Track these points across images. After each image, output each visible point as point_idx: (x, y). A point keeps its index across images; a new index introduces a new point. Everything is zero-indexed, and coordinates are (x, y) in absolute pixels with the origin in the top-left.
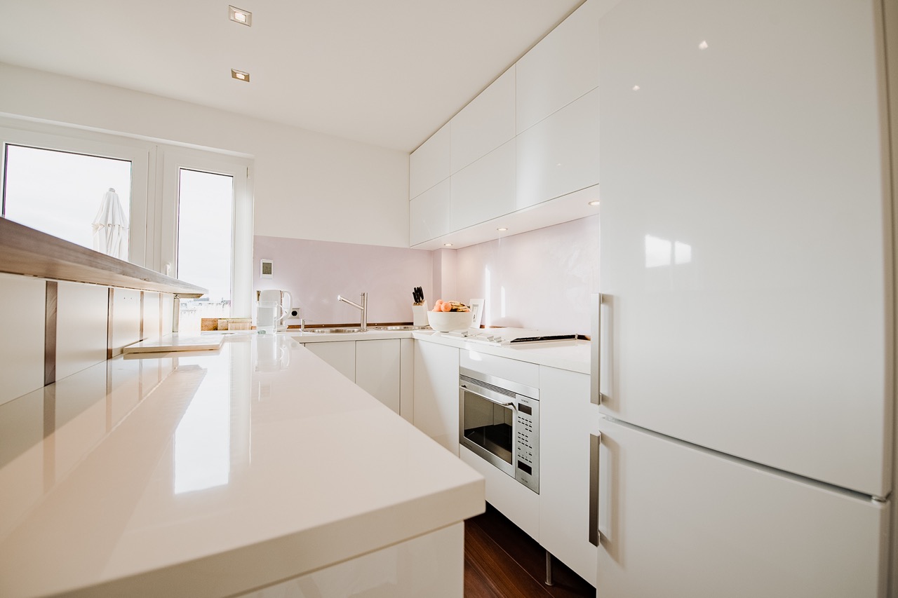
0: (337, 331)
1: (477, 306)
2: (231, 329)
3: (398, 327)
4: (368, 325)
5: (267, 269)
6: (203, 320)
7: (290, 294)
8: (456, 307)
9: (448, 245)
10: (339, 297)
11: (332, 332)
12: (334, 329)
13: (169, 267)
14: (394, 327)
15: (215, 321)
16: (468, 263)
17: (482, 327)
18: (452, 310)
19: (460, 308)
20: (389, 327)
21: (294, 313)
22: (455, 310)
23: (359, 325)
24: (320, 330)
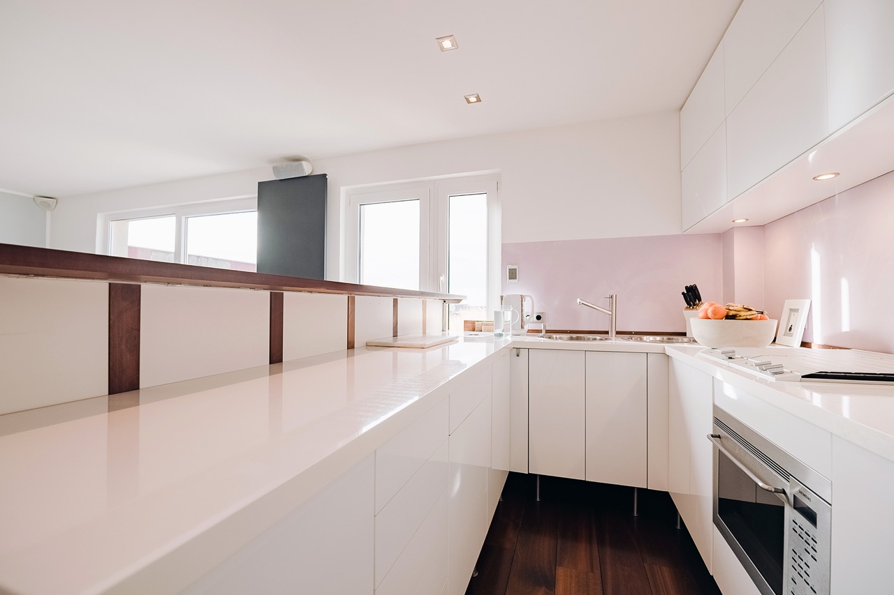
0: (578, 339)
1: (797, 310)
2: (484, 331)
3: (658, 338)
4: (618, 333)
5: (513, 275)
6: (466, 322)
7: (531, 298)
8: (734, 313)
9: (740, 221)
10: (579, 300)
11: (572, 339)
12: (574, 336)
13: (442, 278)
14: (651, 338)
15: (473, 323)
16: (781, 244)
17: (804, 344)
18: (728, 317)
19: (742, 314)
20: (645, 338)
21: (539, 318)
22: (733, 317)
23: (607, 333)
24: (558, 336)
